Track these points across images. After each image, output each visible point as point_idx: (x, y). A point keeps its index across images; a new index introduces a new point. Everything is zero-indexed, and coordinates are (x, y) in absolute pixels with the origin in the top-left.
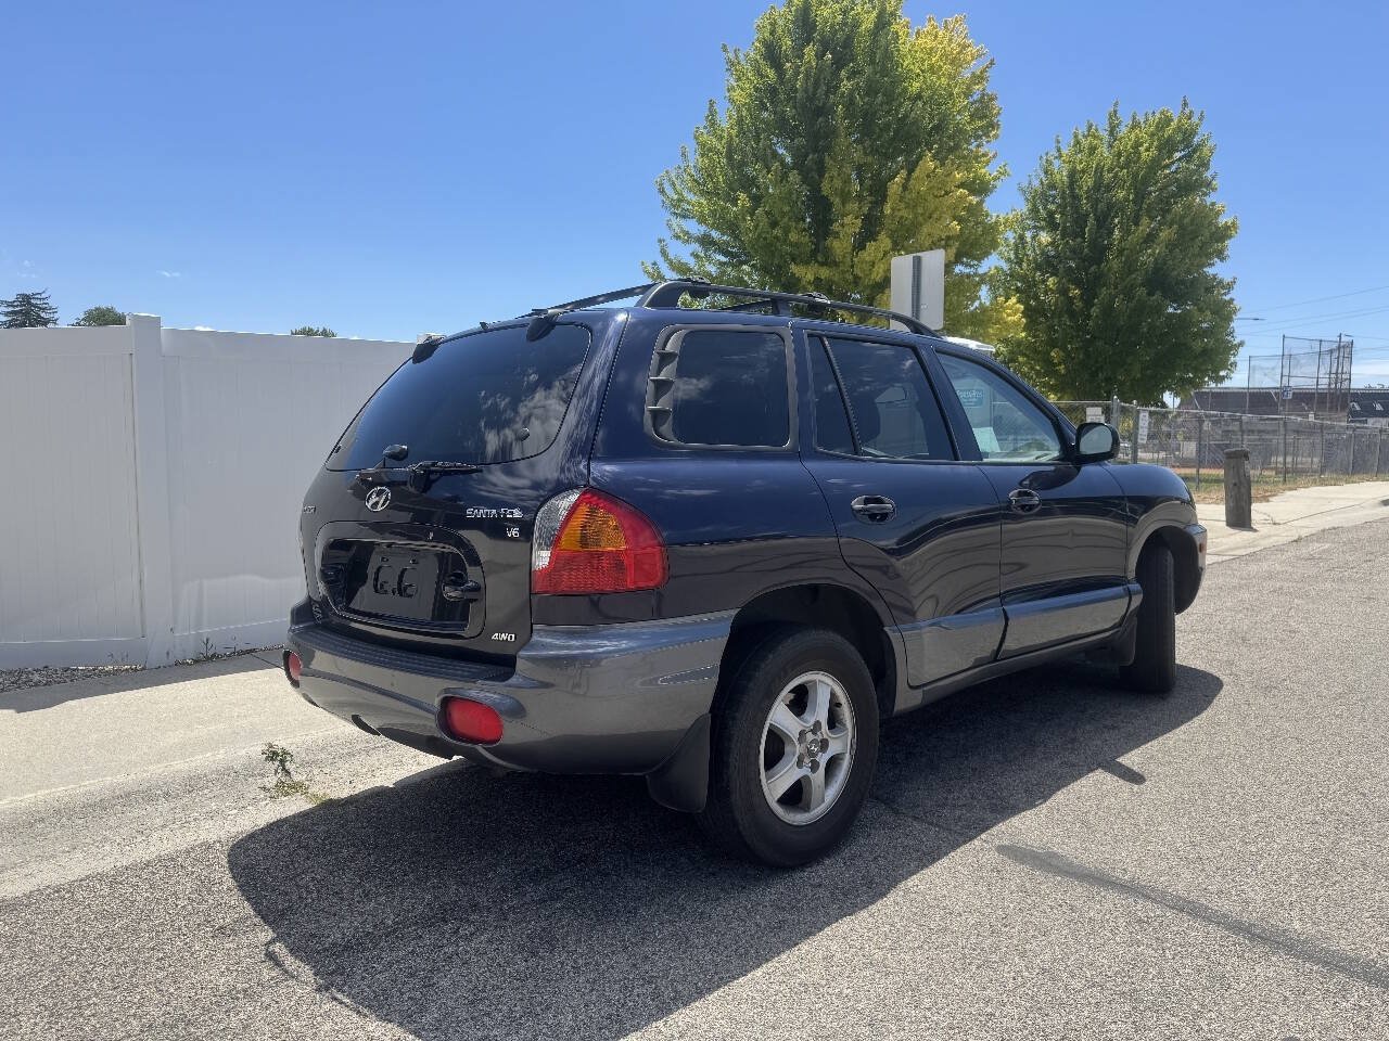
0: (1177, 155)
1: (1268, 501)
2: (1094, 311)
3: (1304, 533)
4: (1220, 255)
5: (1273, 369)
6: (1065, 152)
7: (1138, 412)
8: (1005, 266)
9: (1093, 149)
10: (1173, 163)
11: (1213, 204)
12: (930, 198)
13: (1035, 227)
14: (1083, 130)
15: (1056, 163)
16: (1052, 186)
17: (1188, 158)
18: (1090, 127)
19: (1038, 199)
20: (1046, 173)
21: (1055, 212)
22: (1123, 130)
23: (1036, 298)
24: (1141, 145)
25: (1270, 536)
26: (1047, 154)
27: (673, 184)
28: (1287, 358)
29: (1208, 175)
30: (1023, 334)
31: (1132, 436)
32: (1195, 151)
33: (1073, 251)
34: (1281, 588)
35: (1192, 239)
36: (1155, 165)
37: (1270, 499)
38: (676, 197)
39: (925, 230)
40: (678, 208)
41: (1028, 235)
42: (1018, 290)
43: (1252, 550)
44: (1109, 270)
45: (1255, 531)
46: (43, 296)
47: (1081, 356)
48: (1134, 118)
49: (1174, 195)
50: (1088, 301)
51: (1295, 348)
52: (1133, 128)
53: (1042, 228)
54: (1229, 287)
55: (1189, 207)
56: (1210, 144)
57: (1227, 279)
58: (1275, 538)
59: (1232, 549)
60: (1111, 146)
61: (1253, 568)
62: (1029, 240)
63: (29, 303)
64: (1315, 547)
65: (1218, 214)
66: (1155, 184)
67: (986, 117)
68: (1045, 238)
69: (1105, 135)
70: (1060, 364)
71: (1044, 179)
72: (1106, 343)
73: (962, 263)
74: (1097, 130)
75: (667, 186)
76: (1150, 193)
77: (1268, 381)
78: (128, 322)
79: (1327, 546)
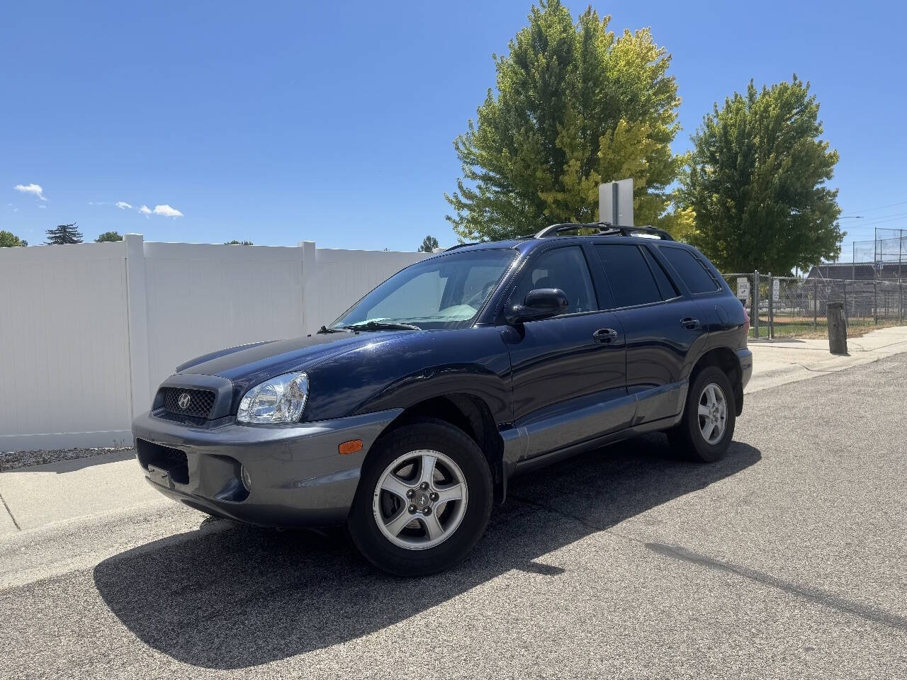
0: (795, 111)
1: (862, 337)
2: (745, 216)
3: (882, 356)
4: (828, 175)
5: (870, 250)
6: (720, 112)
7: (772, 280)
8: (684, 188)
9: (738, 110)
10: (793, 116)
11: (821, 142)
12: (628, 146)
13: (703, 162)
14: (732, 98)
15: (715, 120)
16: (712, 135)
17: (802, 112)
18: (736, 96)
19: (703, 144)
20: (708, 127)
21: (715, 152)
22: (758, 97)
23: (705, 208)
24: (771, 106)
25: (860, 359)
26: (708, 115)
27: (464, 144)
28: (878, 242)
29: (816, 123)
30: (698, 232)
31: (769, 296)
32: (806, 108)
33: (729, 177)
34: (859, 391)
35: (808, 166)
36: (780, 119)
37: (864, 335)
38: (466, 152)
39: (625, 166)
40: (468, 159)
41: (699, 167)
42: (693, 203)
43: (846, 367)
44: (752, 189)
45: (849, 355)
46: (74, 226)
47: (737, 245)
48: (765, 89)
49: (794, 138)
50: (740, 209)
51: (885, 236)
52: (764, 95)
53: (707, 162)
54: (834, 195)
55: (803, 145)
56: (815, 103)
57: (833, 190)
58: (862, 360)
59: (832, 367)
60: (750, 108)
61: (843, 379)
62: (699, 170)
63: (65, 231)
64: (888, 366)
65: (824, 148)
66: (781, 131)
67: (667, 92)
68: (709, 168)
69: (746, 100)
70: (722, 250)
71: (706, 131)
72: (752, 236)
73: (654, 187)
74: (741, 98)
75: (460, 145)
76: (778, 137)
77: (866, 258)
78: (124, 239)
79: (896, 364)
